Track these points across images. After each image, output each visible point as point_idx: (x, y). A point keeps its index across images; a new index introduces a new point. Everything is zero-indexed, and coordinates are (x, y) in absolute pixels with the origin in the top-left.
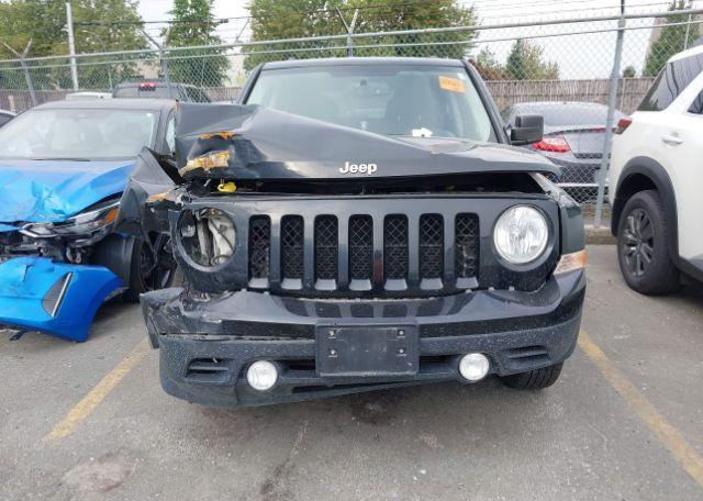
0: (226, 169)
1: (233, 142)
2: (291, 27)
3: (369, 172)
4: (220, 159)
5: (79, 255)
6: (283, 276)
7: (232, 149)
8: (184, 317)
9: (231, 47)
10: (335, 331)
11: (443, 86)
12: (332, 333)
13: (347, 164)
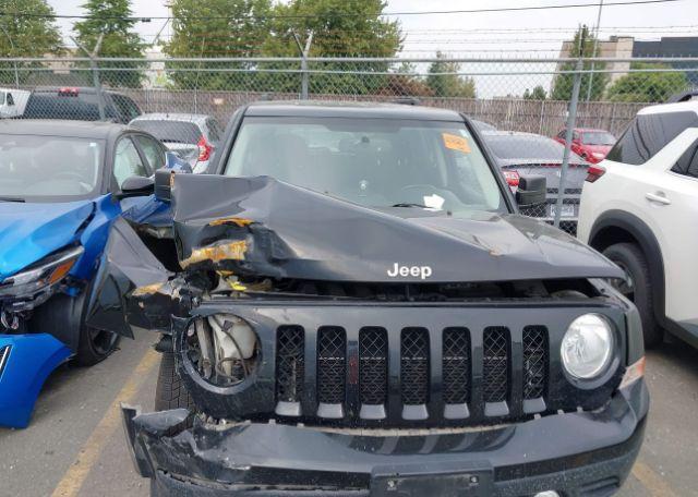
0: (242, 262)
1: (250, 231)
2: (216, 29)
3: (423, 277)
4: (236, 250)
5: (16, 320)
6: (319, 400)
7: (251, 239)
8: (198, 458)
9: (151, 46)
10: (395, 482)
11: (449, 145)
12: (391, 484)
13: (396, 265)
